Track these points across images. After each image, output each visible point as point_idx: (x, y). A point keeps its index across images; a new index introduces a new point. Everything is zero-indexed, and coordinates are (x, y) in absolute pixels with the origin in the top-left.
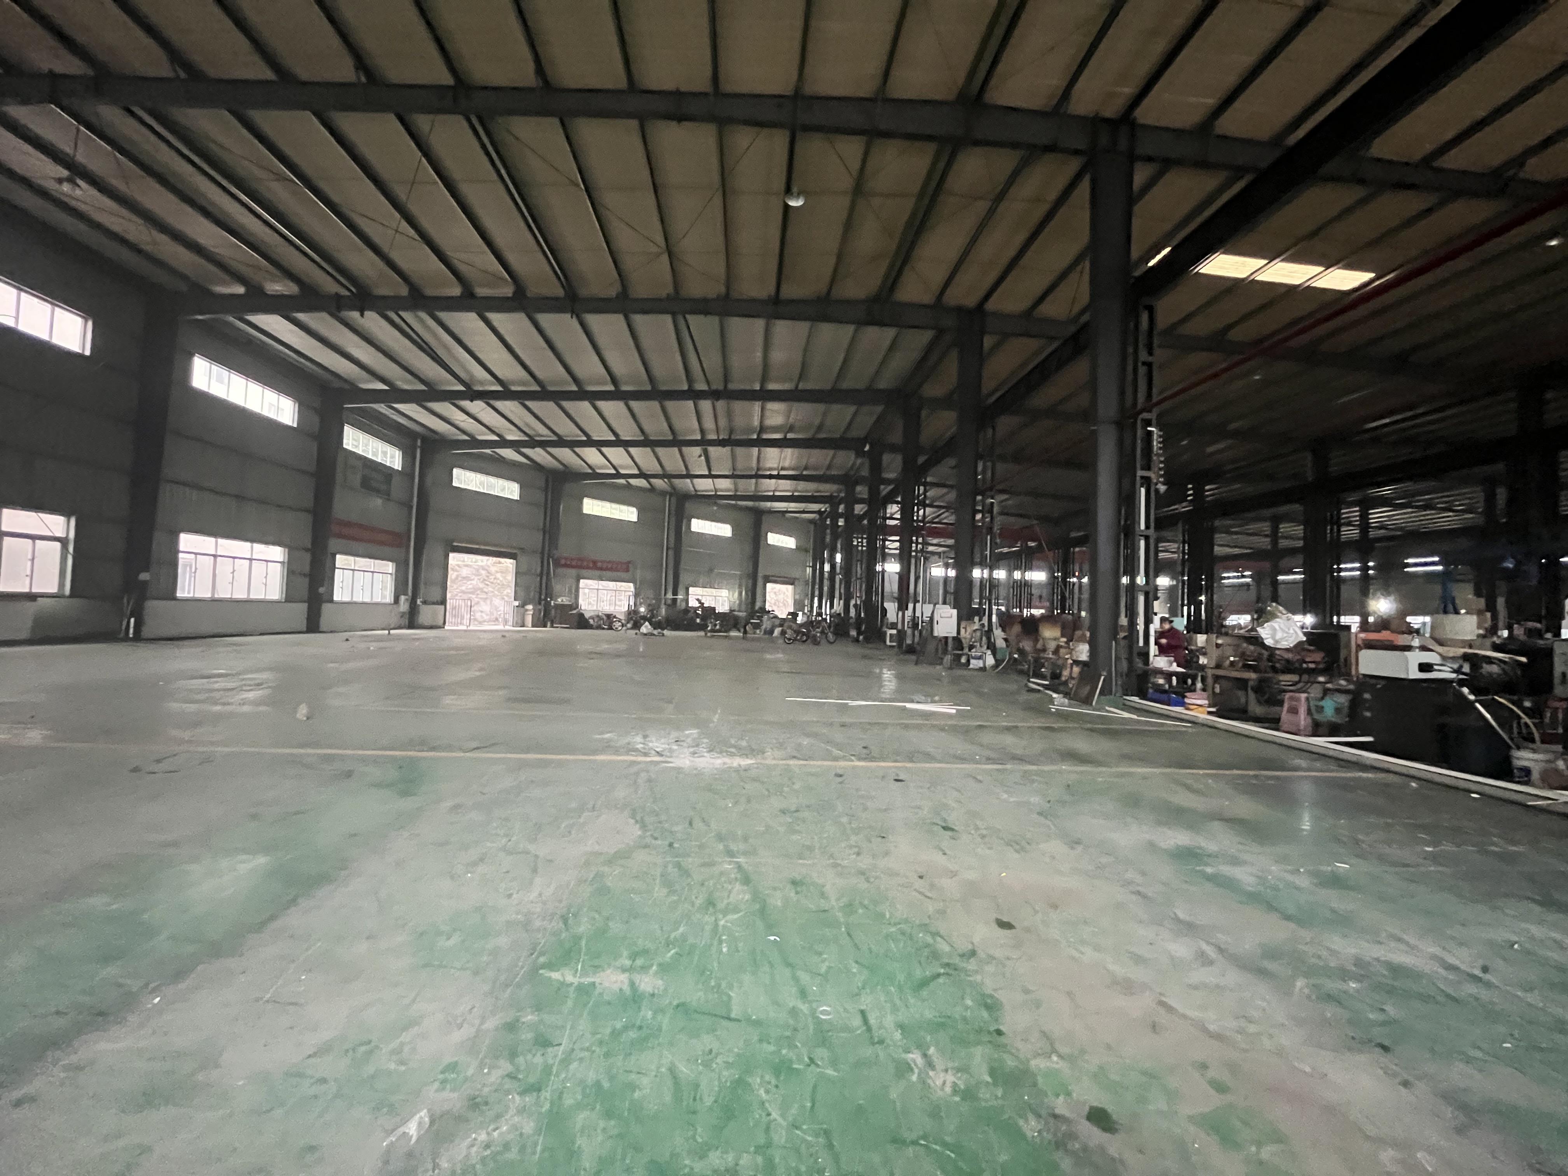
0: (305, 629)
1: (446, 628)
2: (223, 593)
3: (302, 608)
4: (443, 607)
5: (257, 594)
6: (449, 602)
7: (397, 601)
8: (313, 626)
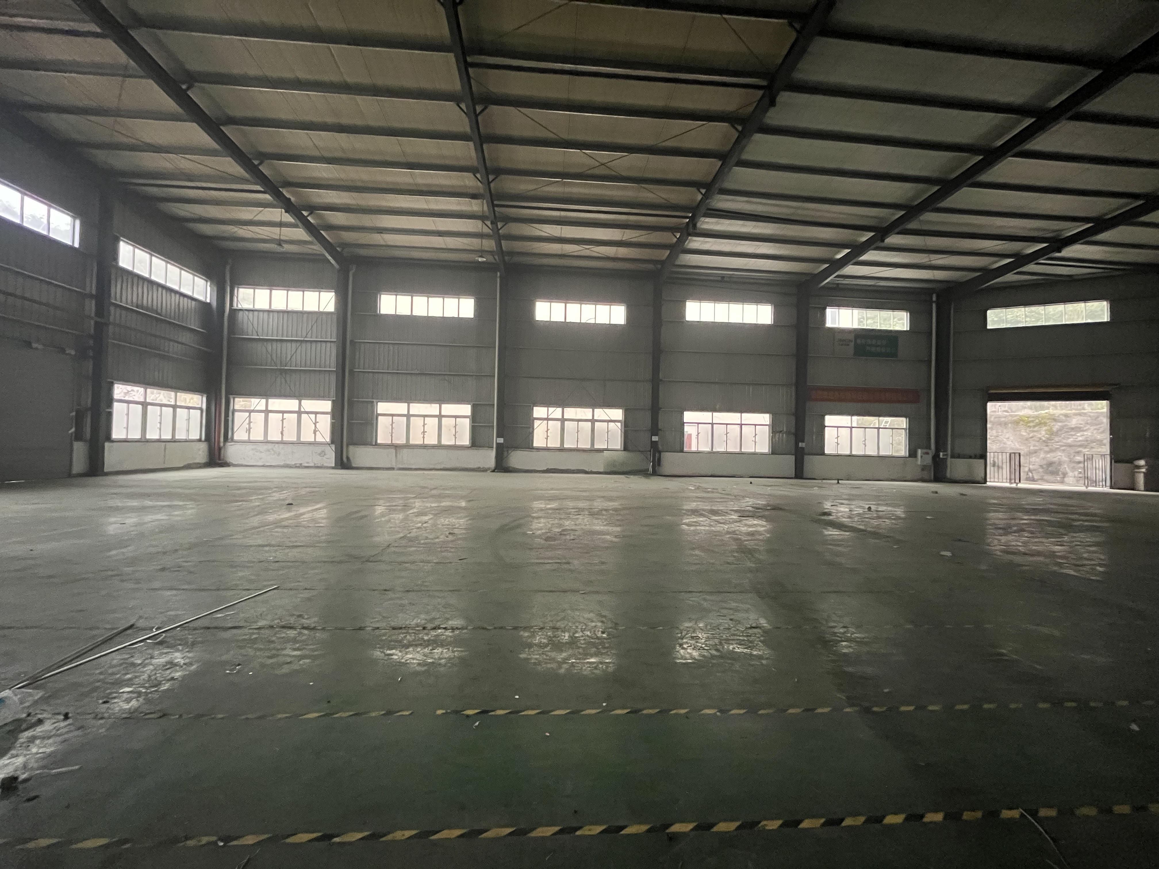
0: (794, 476)
1: (988, 484)
2: (720, 448)
3: (791, 459)
4: (982, 461)
5: (749, 448)
6: (990, 457)
7: (912, 454)
8: (799, 474)
